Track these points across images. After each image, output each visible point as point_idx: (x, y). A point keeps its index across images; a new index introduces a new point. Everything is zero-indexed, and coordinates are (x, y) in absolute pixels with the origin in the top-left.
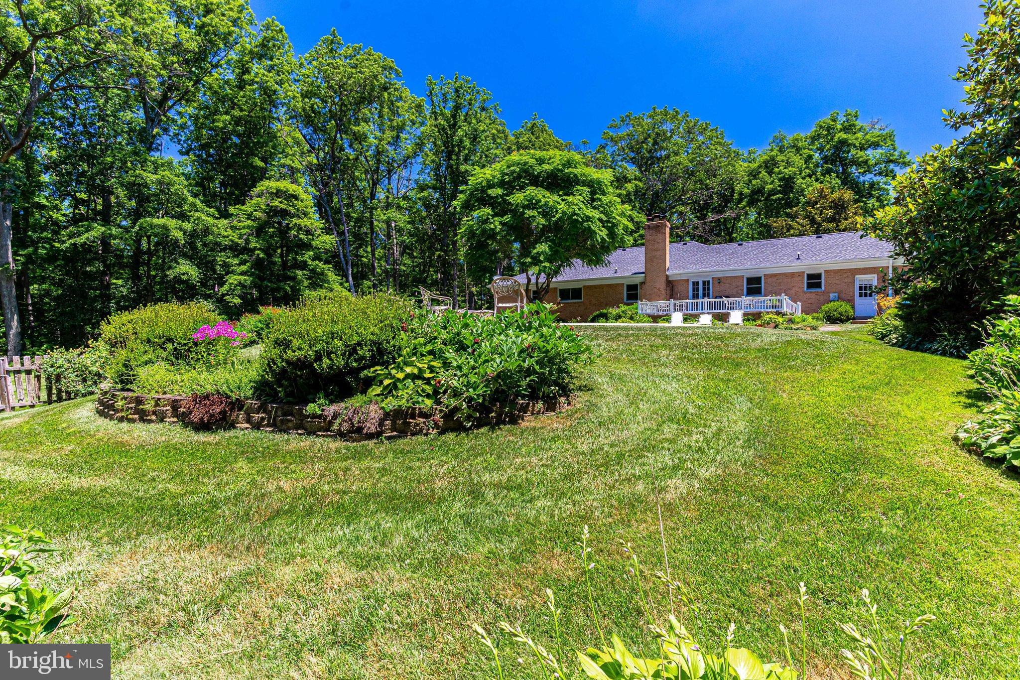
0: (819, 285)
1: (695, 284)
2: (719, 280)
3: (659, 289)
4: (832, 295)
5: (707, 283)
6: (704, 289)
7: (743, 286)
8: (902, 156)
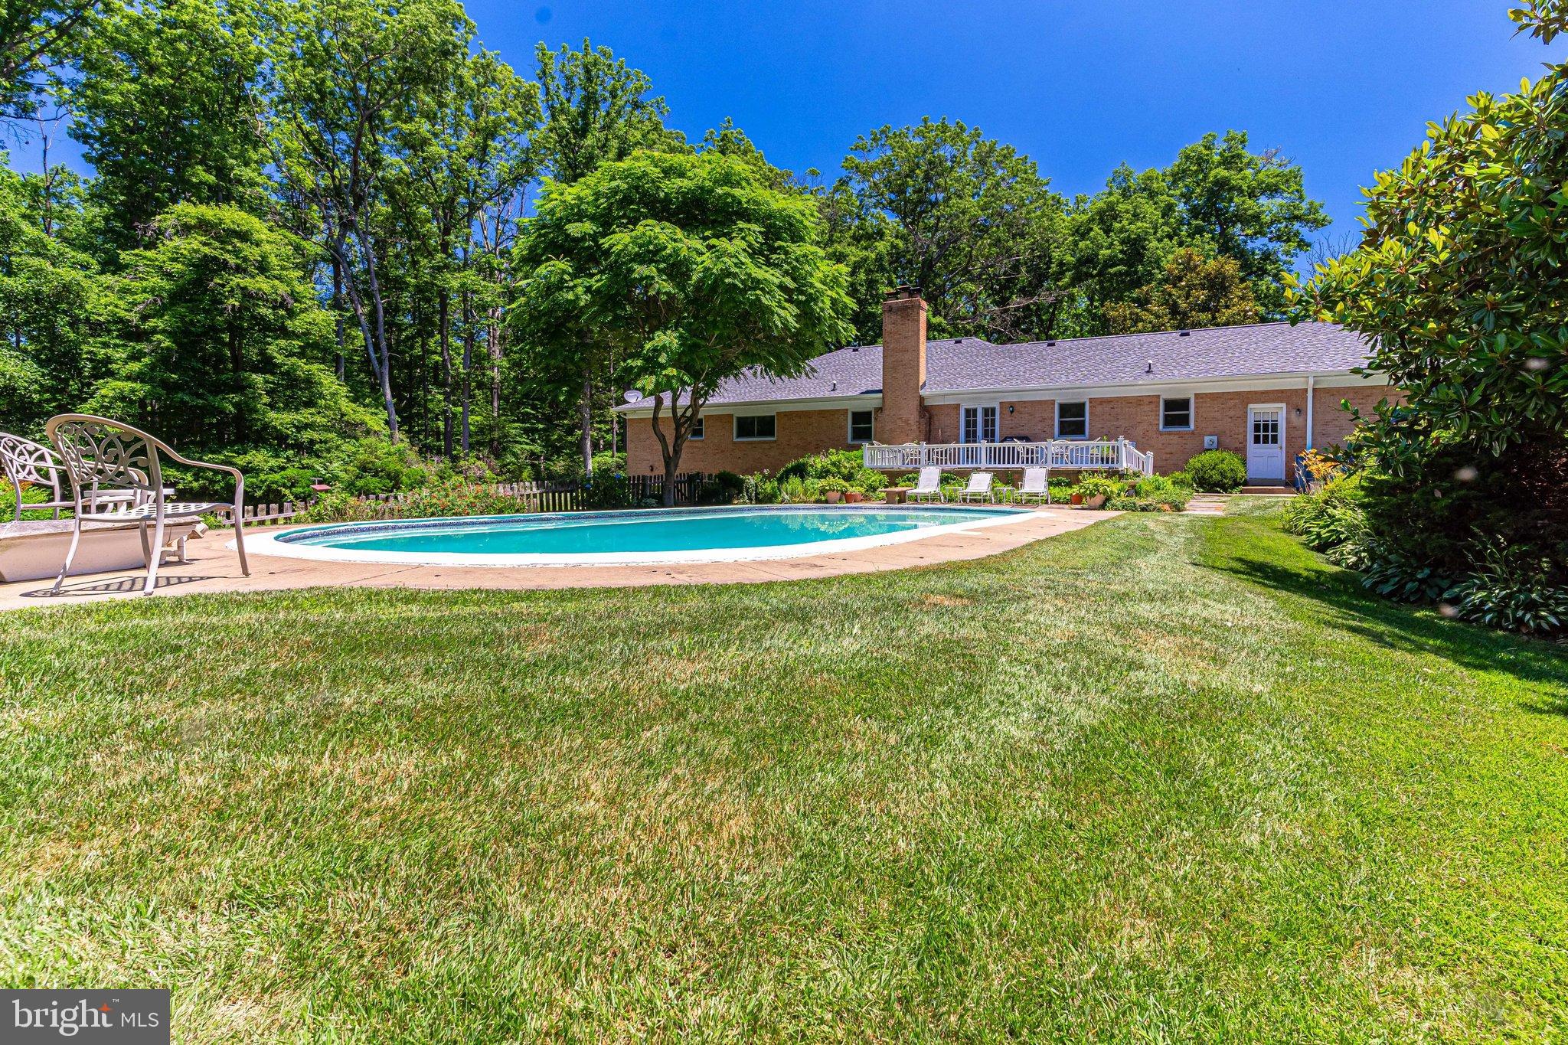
0: (1184, 421)
1: (971, 413)
2: (1012, 408)
3: (907, 422)
4: (1207, 439)
5: (989, 412)
6: (986, 423)
7: (1053, 419)
8: (1313, 209)
